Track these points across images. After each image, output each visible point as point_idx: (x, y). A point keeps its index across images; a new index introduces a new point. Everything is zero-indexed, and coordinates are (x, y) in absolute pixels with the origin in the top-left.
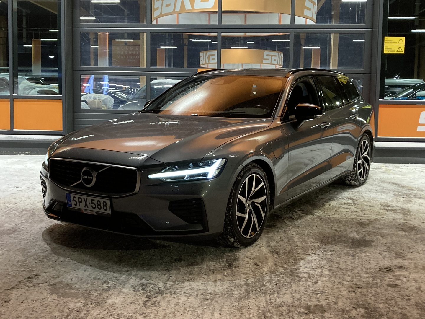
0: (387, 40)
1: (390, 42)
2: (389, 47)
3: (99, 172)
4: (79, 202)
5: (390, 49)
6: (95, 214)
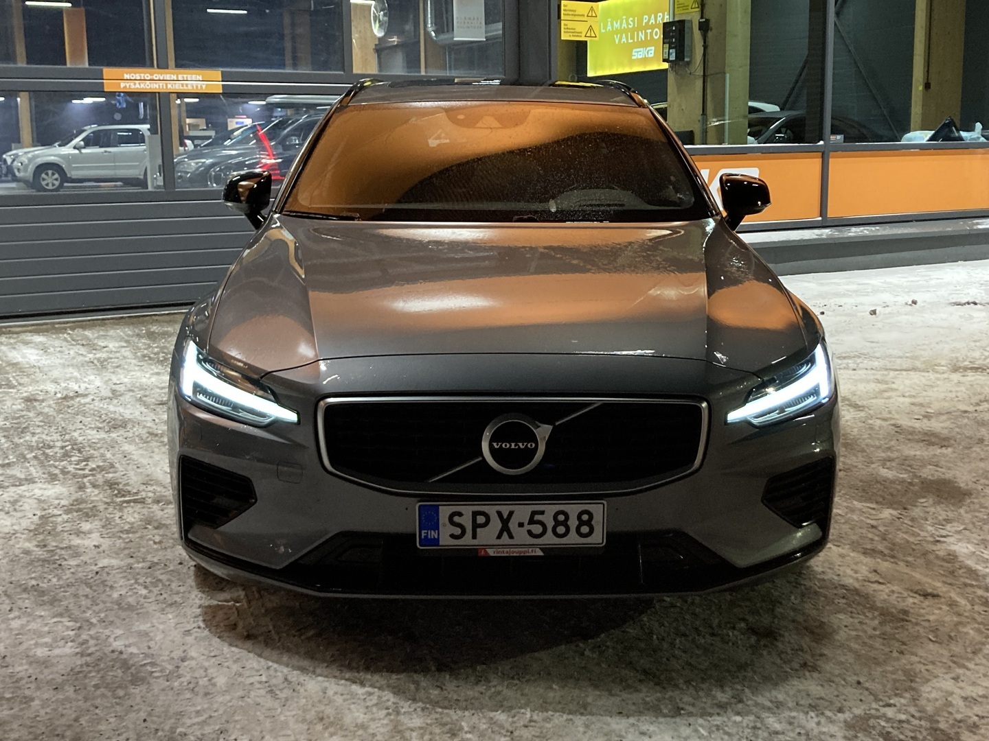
0: (566, 8)
1: (571, 13)
2: (570, 25)
3: (557, 423)
4: (476, 526)
5: (573, 31)
6: (540, 553)
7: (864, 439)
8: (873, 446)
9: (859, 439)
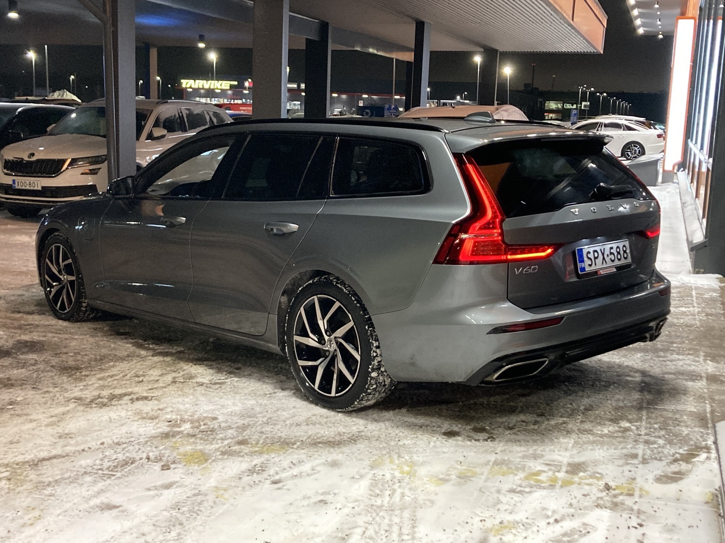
7: (56, 375)
8: (48, 371)
9: (59, 375)
